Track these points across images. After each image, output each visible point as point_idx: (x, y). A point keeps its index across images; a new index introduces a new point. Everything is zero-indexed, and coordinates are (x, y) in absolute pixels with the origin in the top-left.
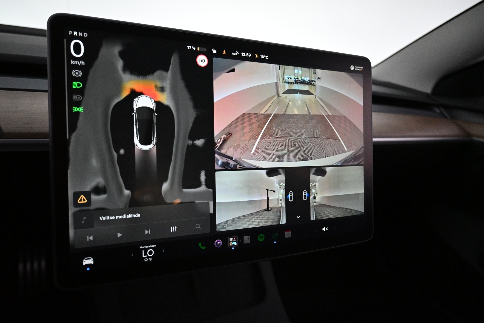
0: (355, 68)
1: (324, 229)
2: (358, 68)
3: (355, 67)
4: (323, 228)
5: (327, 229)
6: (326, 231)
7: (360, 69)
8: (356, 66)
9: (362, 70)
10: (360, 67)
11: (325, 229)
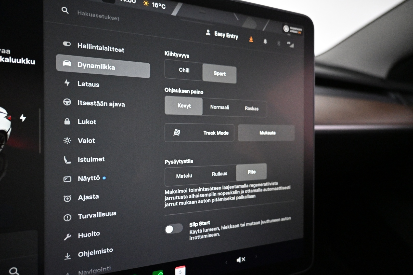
0: (290, 30)
1: (239, 260)
2: (295, 30)
3: (291, 28)
4: (238, 258)
5: (244, 259)
6: (242, 263)
7: (298, 31)
8: (293, 26)
9: (300, 33)
10: (298, 29)
11: (241, 259)
